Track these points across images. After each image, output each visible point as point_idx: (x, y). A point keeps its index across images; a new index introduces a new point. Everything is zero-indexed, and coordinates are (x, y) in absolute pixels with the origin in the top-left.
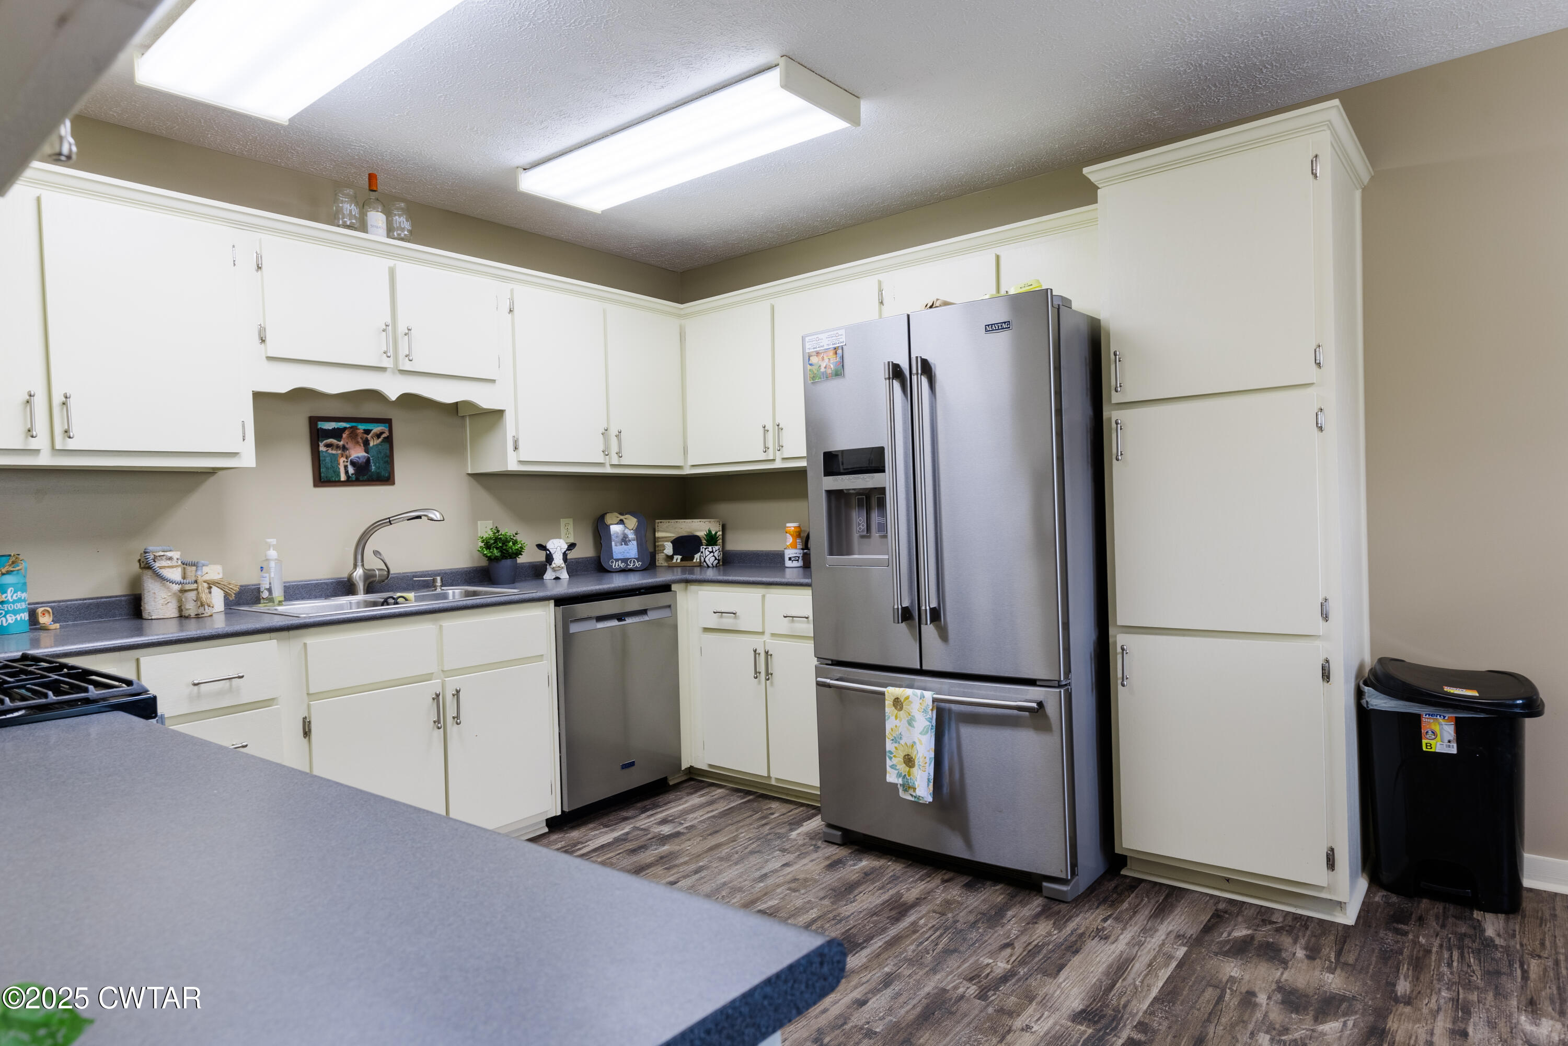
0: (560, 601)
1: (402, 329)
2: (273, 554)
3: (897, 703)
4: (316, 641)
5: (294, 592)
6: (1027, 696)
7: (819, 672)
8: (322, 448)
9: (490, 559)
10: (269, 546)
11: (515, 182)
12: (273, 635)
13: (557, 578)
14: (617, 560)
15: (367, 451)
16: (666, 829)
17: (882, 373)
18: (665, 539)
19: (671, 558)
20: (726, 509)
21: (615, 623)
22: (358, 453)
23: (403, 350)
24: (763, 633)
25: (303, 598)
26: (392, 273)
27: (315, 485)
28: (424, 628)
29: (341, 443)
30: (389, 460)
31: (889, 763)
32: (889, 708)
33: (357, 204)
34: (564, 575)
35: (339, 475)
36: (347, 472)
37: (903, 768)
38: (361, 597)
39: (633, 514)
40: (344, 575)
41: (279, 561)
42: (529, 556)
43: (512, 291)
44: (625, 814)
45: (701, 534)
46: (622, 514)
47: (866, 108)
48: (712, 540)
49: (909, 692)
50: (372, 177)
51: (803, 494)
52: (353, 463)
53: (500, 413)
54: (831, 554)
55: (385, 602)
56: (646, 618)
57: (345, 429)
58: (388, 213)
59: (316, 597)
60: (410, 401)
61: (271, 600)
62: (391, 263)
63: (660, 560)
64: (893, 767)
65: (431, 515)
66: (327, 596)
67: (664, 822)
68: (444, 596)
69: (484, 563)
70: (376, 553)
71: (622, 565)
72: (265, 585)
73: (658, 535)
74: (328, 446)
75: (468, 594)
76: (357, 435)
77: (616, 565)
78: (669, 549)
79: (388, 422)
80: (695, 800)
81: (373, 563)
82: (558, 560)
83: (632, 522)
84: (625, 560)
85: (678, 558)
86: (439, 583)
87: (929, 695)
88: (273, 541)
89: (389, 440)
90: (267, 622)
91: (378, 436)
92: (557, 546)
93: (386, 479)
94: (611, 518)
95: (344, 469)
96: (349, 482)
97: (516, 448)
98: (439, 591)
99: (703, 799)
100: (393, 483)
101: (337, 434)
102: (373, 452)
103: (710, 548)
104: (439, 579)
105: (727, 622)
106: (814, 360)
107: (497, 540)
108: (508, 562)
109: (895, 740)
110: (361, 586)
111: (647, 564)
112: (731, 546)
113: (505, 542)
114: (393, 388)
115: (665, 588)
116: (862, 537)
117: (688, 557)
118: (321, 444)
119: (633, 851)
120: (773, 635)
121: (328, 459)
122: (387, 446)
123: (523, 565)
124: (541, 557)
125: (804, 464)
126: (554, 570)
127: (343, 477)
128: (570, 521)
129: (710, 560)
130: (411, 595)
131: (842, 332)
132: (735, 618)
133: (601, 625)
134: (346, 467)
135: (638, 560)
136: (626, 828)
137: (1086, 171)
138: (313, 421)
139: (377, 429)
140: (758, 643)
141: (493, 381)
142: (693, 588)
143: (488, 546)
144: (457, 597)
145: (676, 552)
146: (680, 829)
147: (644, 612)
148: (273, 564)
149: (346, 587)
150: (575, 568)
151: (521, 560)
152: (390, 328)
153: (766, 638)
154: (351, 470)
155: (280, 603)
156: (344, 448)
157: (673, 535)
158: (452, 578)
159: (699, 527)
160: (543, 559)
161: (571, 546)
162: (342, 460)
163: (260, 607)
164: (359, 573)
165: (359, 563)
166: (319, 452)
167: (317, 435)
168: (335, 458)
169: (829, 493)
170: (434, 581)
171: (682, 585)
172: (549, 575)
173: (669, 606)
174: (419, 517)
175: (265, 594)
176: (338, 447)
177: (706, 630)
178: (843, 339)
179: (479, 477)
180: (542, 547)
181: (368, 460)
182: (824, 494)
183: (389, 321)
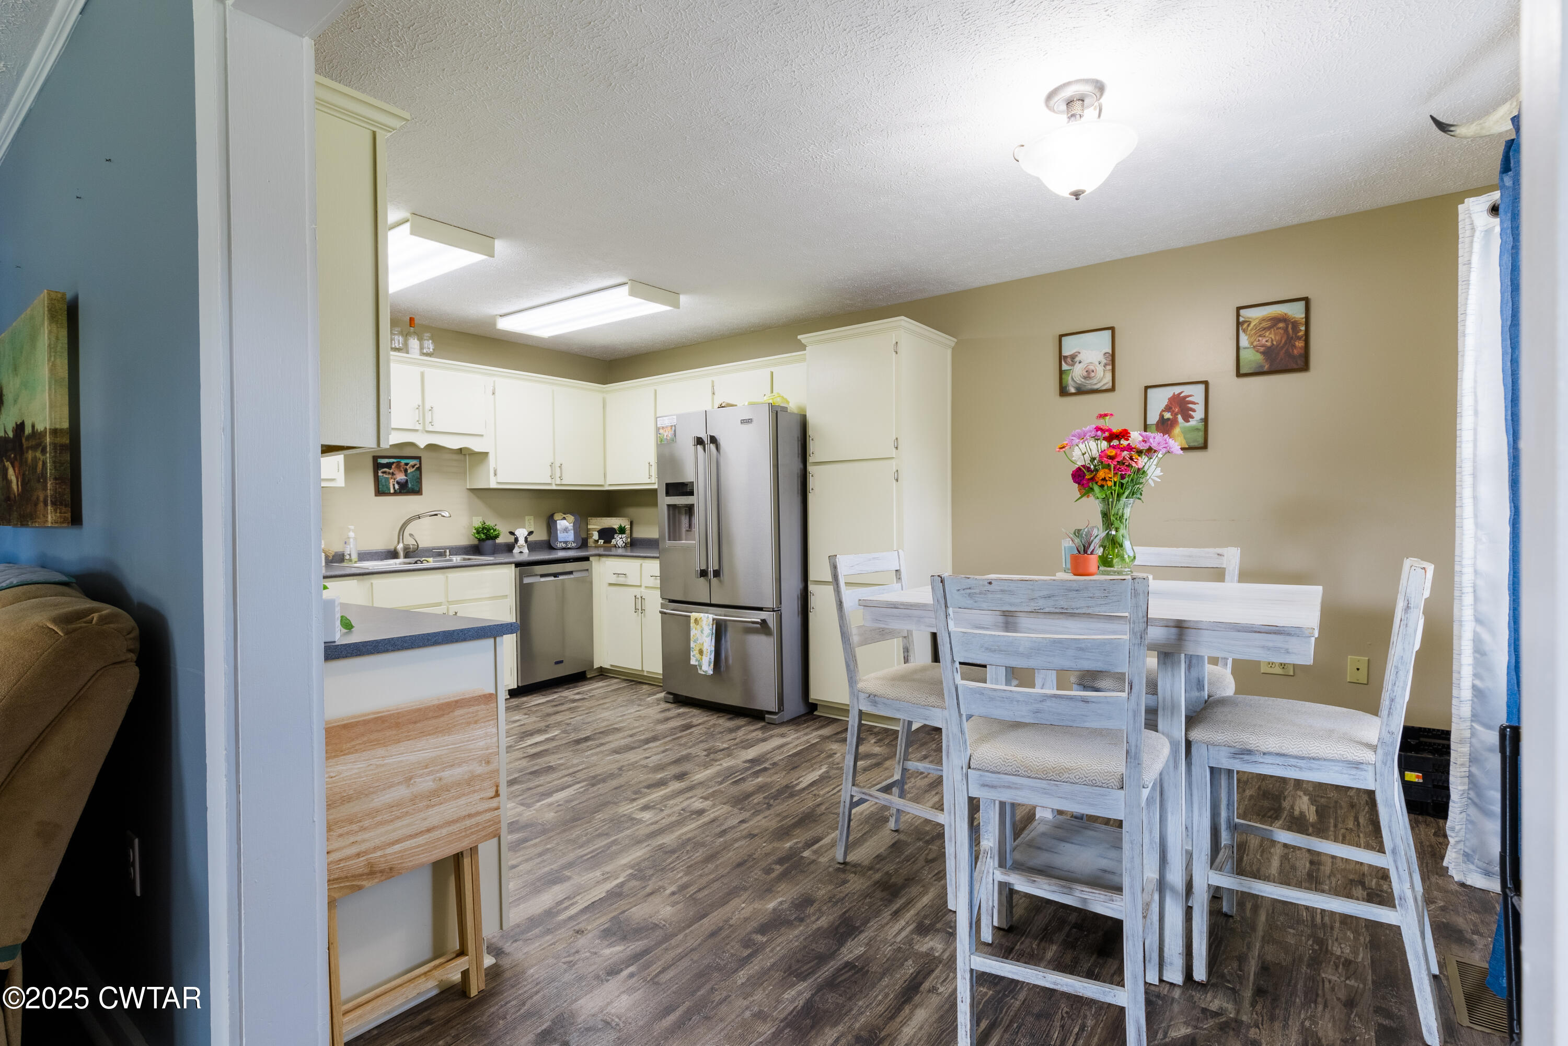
0: (518, 565)
1: (428, 407)
2: (352, 534)
3: (696, 621)
4: (377, 581)
5: (363, 556)
6: (757, 617)
7: (663, 606)
8: (380, 474)
9: (479, 540)
10: (350, 530)
11: (495, 324)
12: (355, 577)
13: (521, 552)
14: (561, 542)
15: (406, 476)
16: (577, 697)
17: (691, 442)
18: (594, 530)
19: (597, 541)
20: (633, 511)
21: (552, 578)
22: (401, 477)
23: (428, 419)
24: (640, 586)
25: (368, 560)
26: (422, 374)
27: (376, 495)
28: (438, 577)
29: (391, 471)
30: (419, 480)
31: (692, 654)
32: (692, 624)
33: (402, 335)
34: (526, 551)
35: (389, 490)
36: (394, 488)
37: (698, 656)
38: (401, 560)
39: (572, 514)
40: (392, 548)
41: (355, 539)
42: (502, 539)
43: (494, 381)
44: (556, 690)
45: (616, 527)
46: (564, 514)
47: (683, 299)
48: (622, 530)
49: (702, 615)
50: (412, 320)
51: (655, 504)
52: (398, 483)
53: (486, 454)
54: (669, 540)
55: (416, 563)
56: (572, 576)
57: (393, 463)
58: (421, 339)
59: (375, 560)
60: (432, 447)
61: (350, 560)
62: (422, 369)
63: (591, 542)
64: (693, 656)
65: (443, 514)
66: (382, 560)
67: (578, 693)
68: (451, 560)
69: (476, 542)
70: (411, 535)
71: (564, 545)
72: (347, 552)
73: (589, 527)
74: (384, 473)
75: (465, 559)
76: (400, 466)
77: (559, 545)
78: (596, 536)
79: (419, 458)
80: (601, 684)
81: (410, 541)
82: (521, 541)
83: (571, 518)
84: (566, 542)
85: (601, 542)
86: (448, 553)
87: (711, 616)
88: (352, 527)
89: (419, 469)
90: (348, 571)
91: (413, 467)
92: (521, 533)
93: (417, 491)
94: (557, 517)
95: (392, 486)
96: (396, 493)
97: (495, 475)
98: (448, 558)
99: (604, 684)
100: (421, 494)
101: (389, 466)
102: (410, 476)
103: (620, 536)
104: (448, 551)
105: (621, 580)
106: (661, 431)
107: (483, 528)
108: (490, 542)
109: (695, 641)
110: (402, 554)
111: (580, 545)
112: (636, 535)
113: (489, 530)
114: (422, 441)
115: (586, 559)
116: (687, 531)
117: (608, 541)
118: (380, 472)
119: (556, 706)
120: (646, 587)
121: (383, 480)
122: (418, 472)
123: (500, 544)
124: (511, 539)
125: (656, 487)
126: (519, 547)
127: (392, 491)
128: (532, 517)
129: (620, 543)
130: (431, 559)
131: (675, 417)
132: (626, 577)
133: (543, 579)
134: (394, 485)
135: (574, 542)
136: (555, 696)
137: (799, 337)
138: (375, 458)
139: (412, 462)
140: (637, 592)
141: (482, 436)
142: (603, 559)
143: (478, 532)
144: (458, 561)
145: (600, 538)
146: (586, 697)
147: (571, 573)
148: (352, 540)
149: (394, 555)
150: (532, 546)
151: (498, 541)
152: (421, 408)
153: (643, 589)
154: (397, 487)
155: (356, 562)
156: (393, 474)
157: (599, 527)
158: (455, 551)
159: (614, 522)
160: (513, 540)
161: (531, 533)
162: (391, 481)
163: (345, 564)
164: (401, 546)
165: (401, 541)
166: (378, 476)
167: (377, 466)
168: (387, 480)
169: (669, 506)
170: (445, 552)
171: (597, 558)
172: (516, 550)
173: (587, 570)
174: (436, 515)
175: (348, 557)
176: (389, 473)
177: (610, 584)
178: (675, 421)
179: (473, 490)
180: (512, 533)
181: (407, 481)
182: (666, 507)
183: (420, 403)
